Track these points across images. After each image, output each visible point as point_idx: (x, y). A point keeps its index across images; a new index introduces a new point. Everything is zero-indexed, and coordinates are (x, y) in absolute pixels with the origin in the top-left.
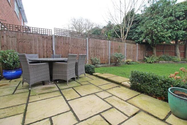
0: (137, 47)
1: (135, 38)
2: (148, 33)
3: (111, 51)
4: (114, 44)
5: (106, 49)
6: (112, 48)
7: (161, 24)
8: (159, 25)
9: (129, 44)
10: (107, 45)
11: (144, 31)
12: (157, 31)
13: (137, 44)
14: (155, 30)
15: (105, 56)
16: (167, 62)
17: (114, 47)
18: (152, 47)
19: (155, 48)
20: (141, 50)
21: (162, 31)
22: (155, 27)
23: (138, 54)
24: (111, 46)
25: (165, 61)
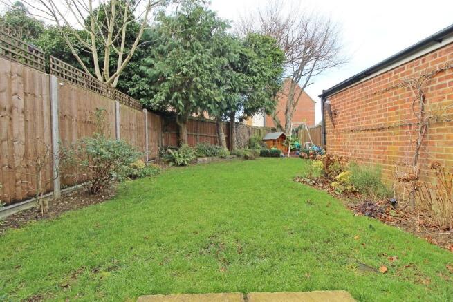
0: (145, 119)
1: (139, 91)
2: (180, 83)
3: (61, 126)
4: (73, 96)
5: (34, 114)
6: (67, 112)
7: (208, 66)
8: (205, 68)
9: (127, 107)
10: (37, 93)
11: (168, 76)
12: (202, 83)
13: (145, 111)
14: (198, 79)
15: (26, 156)
16: (211, 158)
17: (75, 111)
18: (179, 124)
19: (186, 126)
20: (155, 130)
21: (209, 87)
22: (197, 71)
23: (149, 142)
24: (60, 105)
25: (206, 159)
